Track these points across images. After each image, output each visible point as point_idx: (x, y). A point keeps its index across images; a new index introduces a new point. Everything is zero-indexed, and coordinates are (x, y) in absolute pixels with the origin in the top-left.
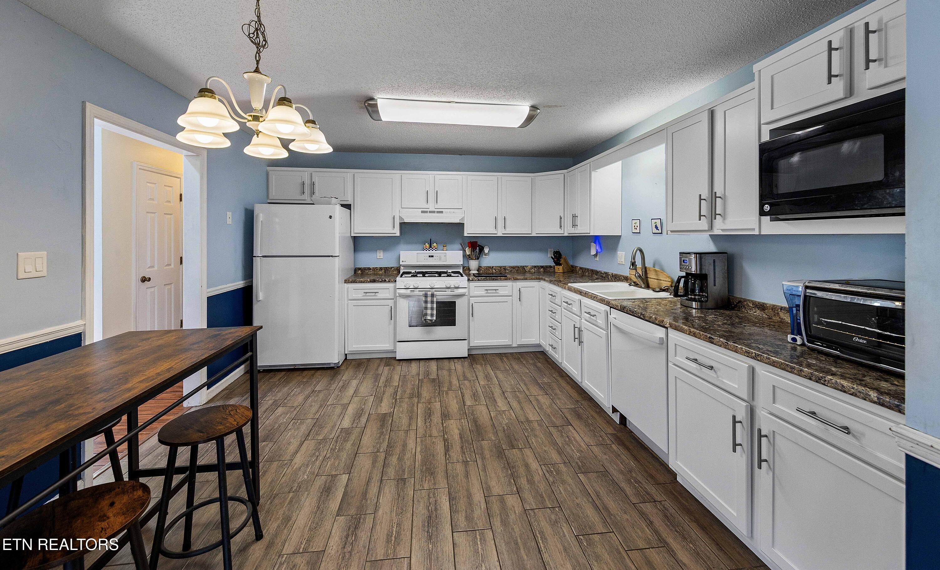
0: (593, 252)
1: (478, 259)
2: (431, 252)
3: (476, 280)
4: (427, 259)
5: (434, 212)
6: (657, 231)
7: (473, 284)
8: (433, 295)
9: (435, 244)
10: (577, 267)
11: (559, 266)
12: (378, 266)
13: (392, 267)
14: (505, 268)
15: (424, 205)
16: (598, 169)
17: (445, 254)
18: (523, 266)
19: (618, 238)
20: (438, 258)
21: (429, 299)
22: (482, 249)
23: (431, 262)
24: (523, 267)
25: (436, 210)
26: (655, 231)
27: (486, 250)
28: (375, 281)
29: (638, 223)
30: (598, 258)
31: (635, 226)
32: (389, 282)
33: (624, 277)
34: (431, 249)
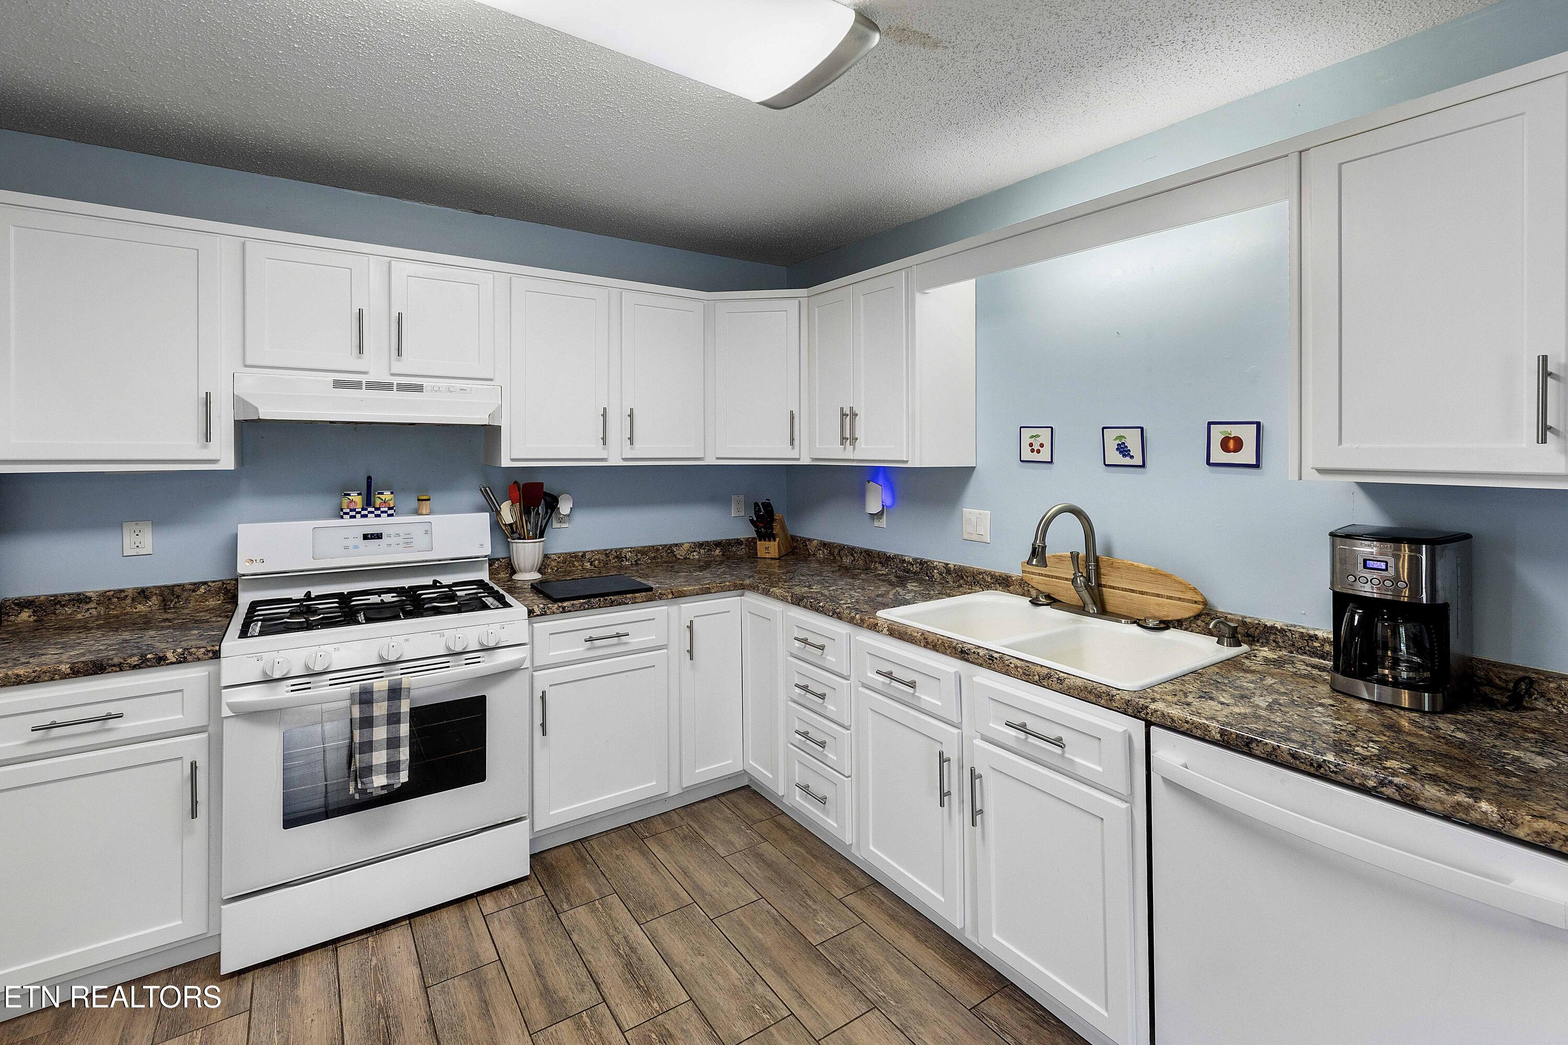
0: (873, 506)
1: (541, 536)
2: (372, 523)
3: (554, 613)
4: (356, 547)
5: (387, 387)
6: (1127, 461)
7: (544, 626)
8: (395, 693)
9: (387, 495)
10: (810, 540)
11: (767, 543)
12: (130, 581)
13: (196, 586)
14: (619, 555)
15: (347, 360)
16: (930, 287)
17: (427, 527)
18: (671, 546)
19: (965, 473)
20: (399, 540)
21: (380, 709)
22: (552, 503)
23: (374, 555)
24: (669, 548)
25: (396, 380)
26: (1115, 457)
27: (565, 507)
28: (105, 669)
29: (1045, 436)
30: (883, 522)
31: (1031, 445)
32: (184, 662)
33: (992, 576)
34: (372, 512)
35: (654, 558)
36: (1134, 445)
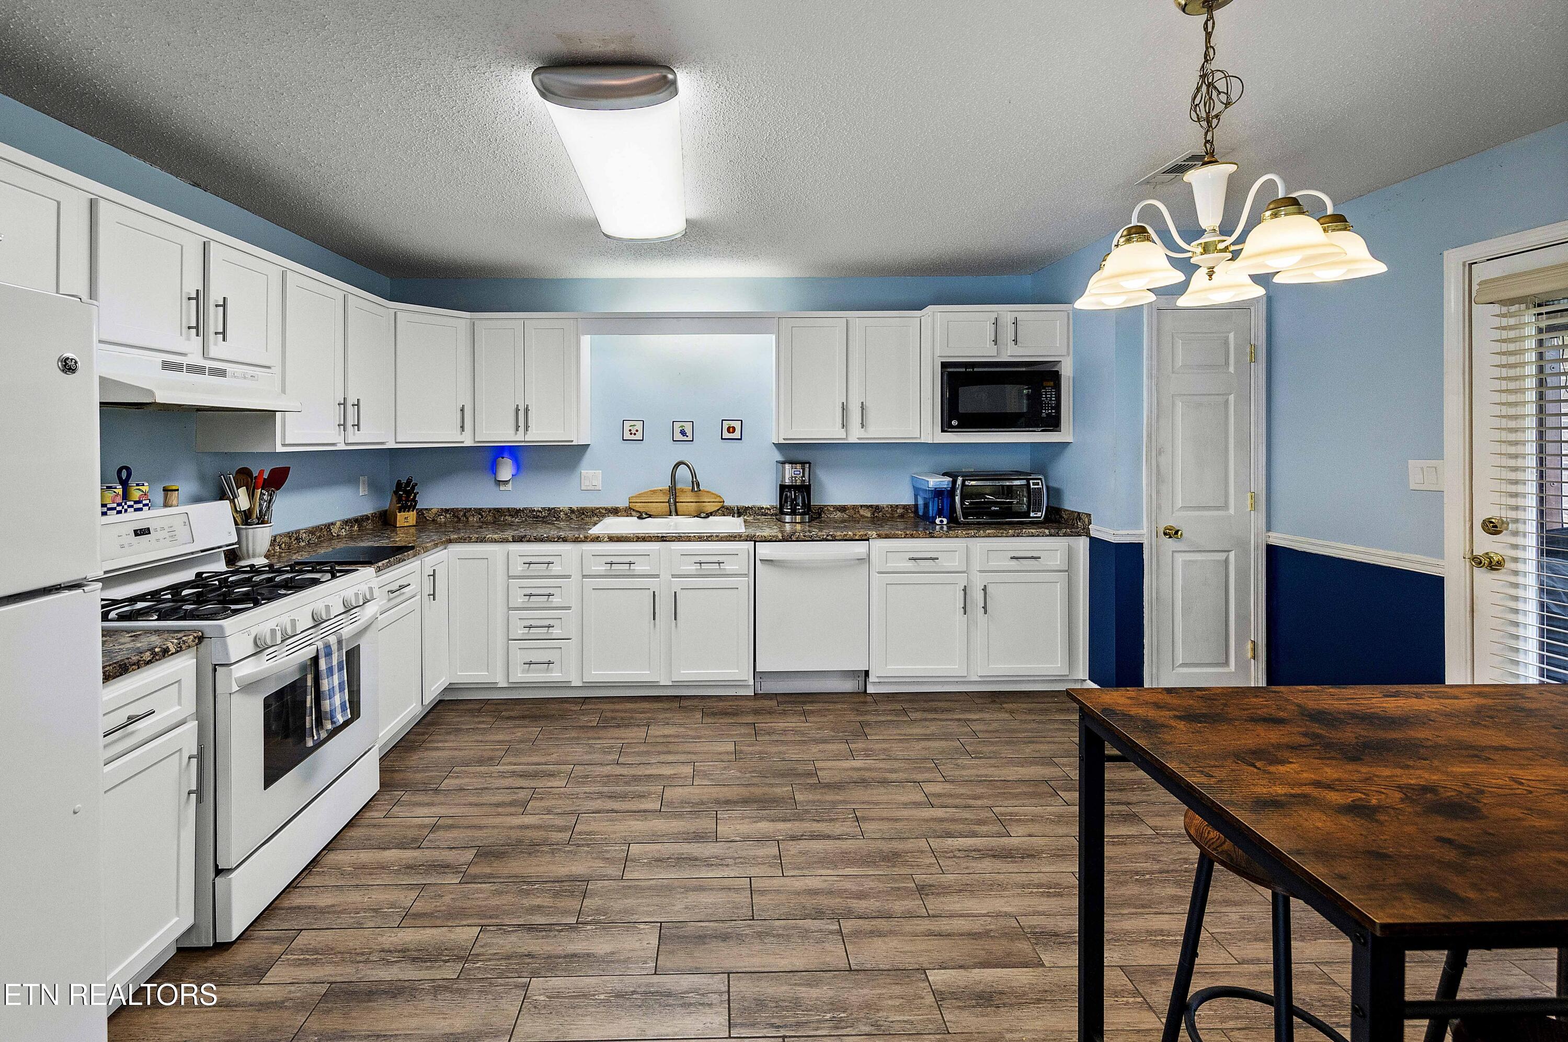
0: (504, 475)
2: (133, 518)
4: (131, 545)
5: (200, 370)
6: (685, 438)
11: (407, 513)
17: (180, 517)
19: (583, 448)
20: (165, 534)
23: (149, 552)
25: (208, 364)
26: (678, 436)
28: (128, 669)
29: (639, 426)
30: (509, 487)
31: (630, 430)
32: (181, 650)
33: (606, 509)
34: (132, 506)
35: (320, 537)
36: (688, 431)
